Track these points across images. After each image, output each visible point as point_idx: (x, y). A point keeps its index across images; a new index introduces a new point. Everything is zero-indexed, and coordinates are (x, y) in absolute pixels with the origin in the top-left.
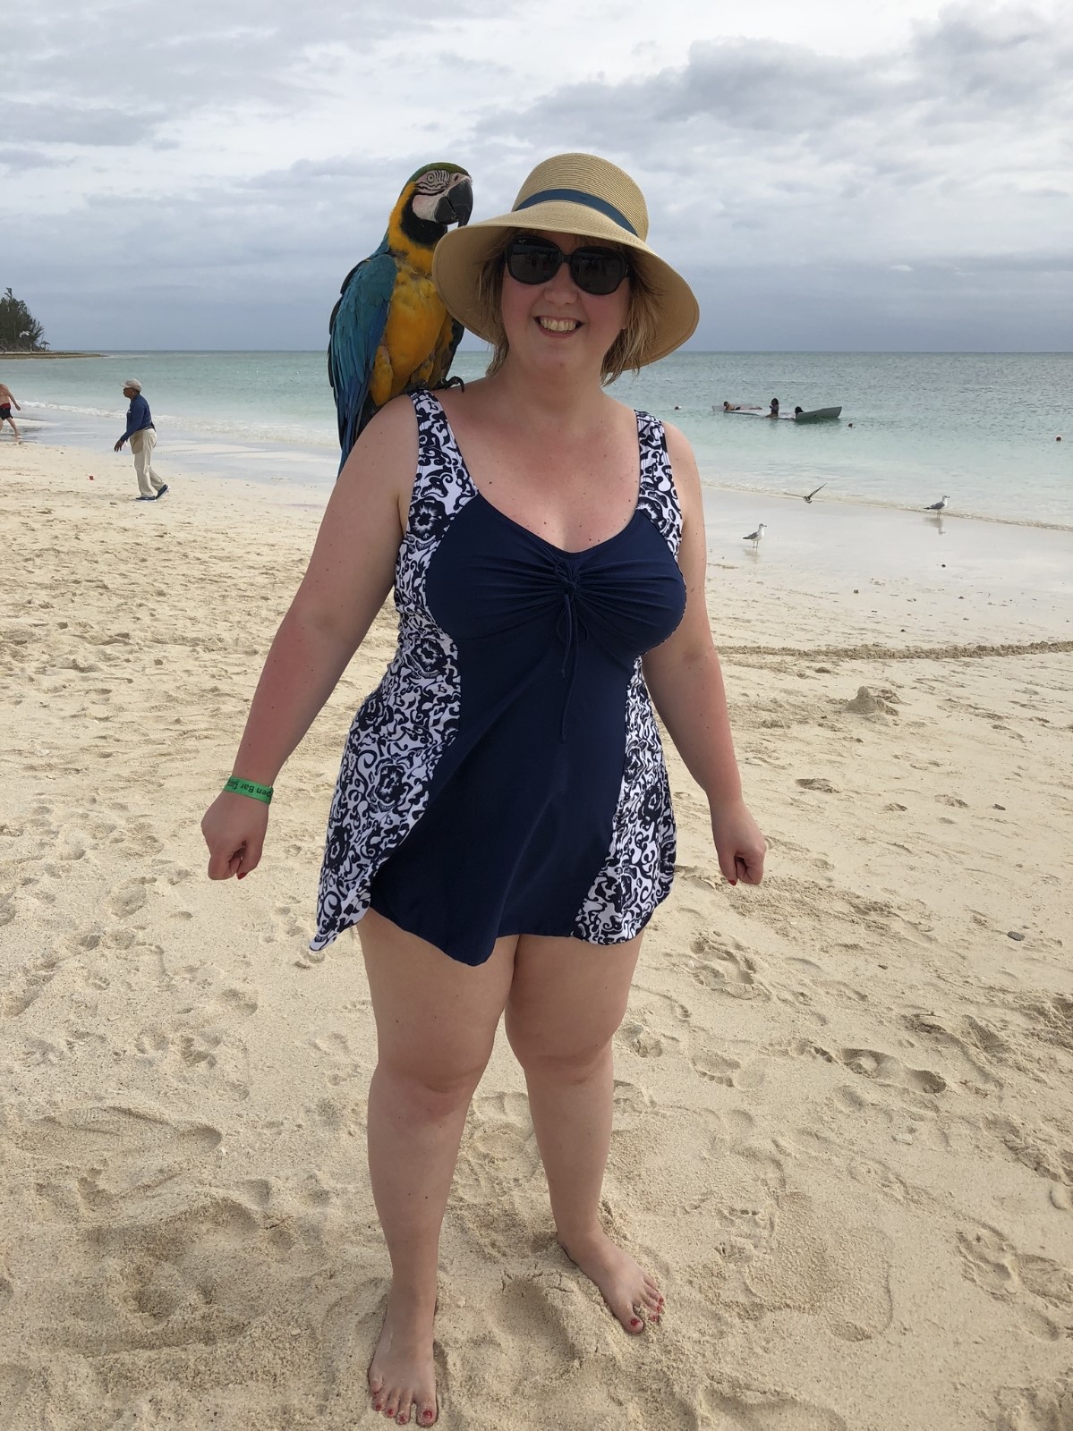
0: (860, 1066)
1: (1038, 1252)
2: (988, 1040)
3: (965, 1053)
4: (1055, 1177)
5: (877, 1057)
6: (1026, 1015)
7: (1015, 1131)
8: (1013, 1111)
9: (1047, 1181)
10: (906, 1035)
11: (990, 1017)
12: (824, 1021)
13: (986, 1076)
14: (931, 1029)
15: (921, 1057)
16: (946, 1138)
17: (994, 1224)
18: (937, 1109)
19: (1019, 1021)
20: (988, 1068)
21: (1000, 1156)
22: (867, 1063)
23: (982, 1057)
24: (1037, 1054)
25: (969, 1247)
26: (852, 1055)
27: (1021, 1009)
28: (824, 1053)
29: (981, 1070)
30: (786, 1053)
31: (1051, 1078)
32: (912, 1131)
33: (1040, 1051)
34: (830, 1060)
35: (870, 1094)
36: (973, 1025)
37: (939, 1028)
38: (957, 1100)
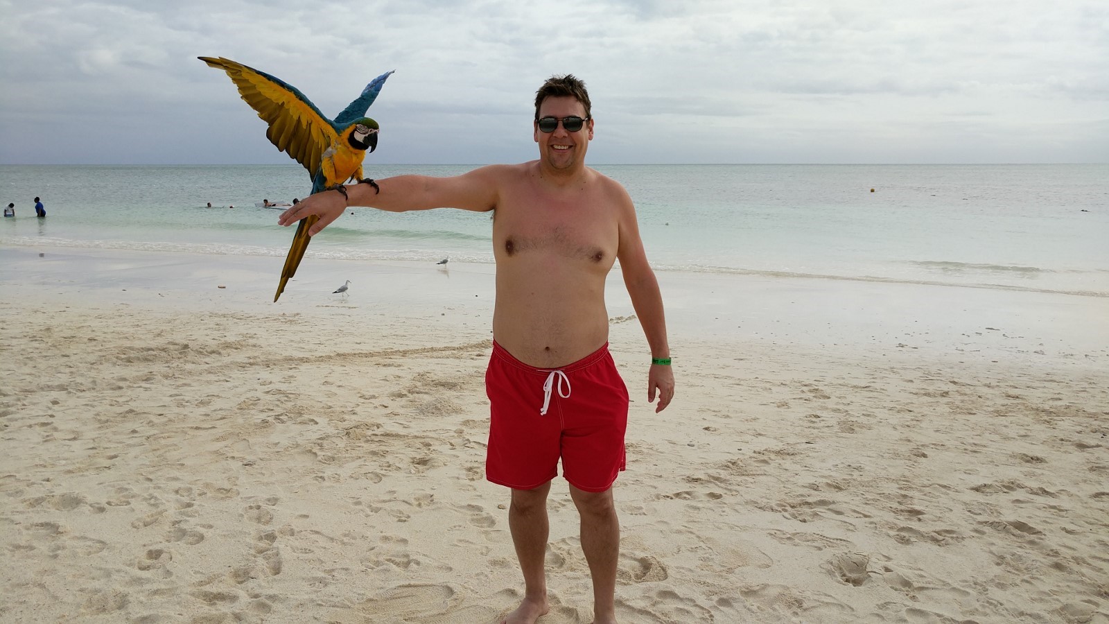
0: (685, 498)
1: (795, 532)
2: (717, 479)
3: (716, 485)
4: (780, 512)
5: (687, 493)
6: (723, 469)
7: (756, 503)
8: (748, 497)
9: (778, 513)
10: (688, 485)
11: (713, 472)
12: (655, 488)
13: (730, 490)
14: (696, 480)
15: (701, 490)
16: (736, 511)
17: (775, 528)
18: (725, 504)
19: (722, 472)
20: (729, 487)
21: (758, 511)
22: (687, 496)
23: (722, 485)
24: (739, 480)
25: (774, 536)
26: (678, 495)
27: (719, 468)
28: (668, 497)
29: (725, 489)
30: (654, 500)
31: (751, 485)
32: (724, 512)
33: (739, 479)
34: (672, 498)
35: (700, 505)
36: (709, 476)
37: (700, 479)
38: (727, 498)
